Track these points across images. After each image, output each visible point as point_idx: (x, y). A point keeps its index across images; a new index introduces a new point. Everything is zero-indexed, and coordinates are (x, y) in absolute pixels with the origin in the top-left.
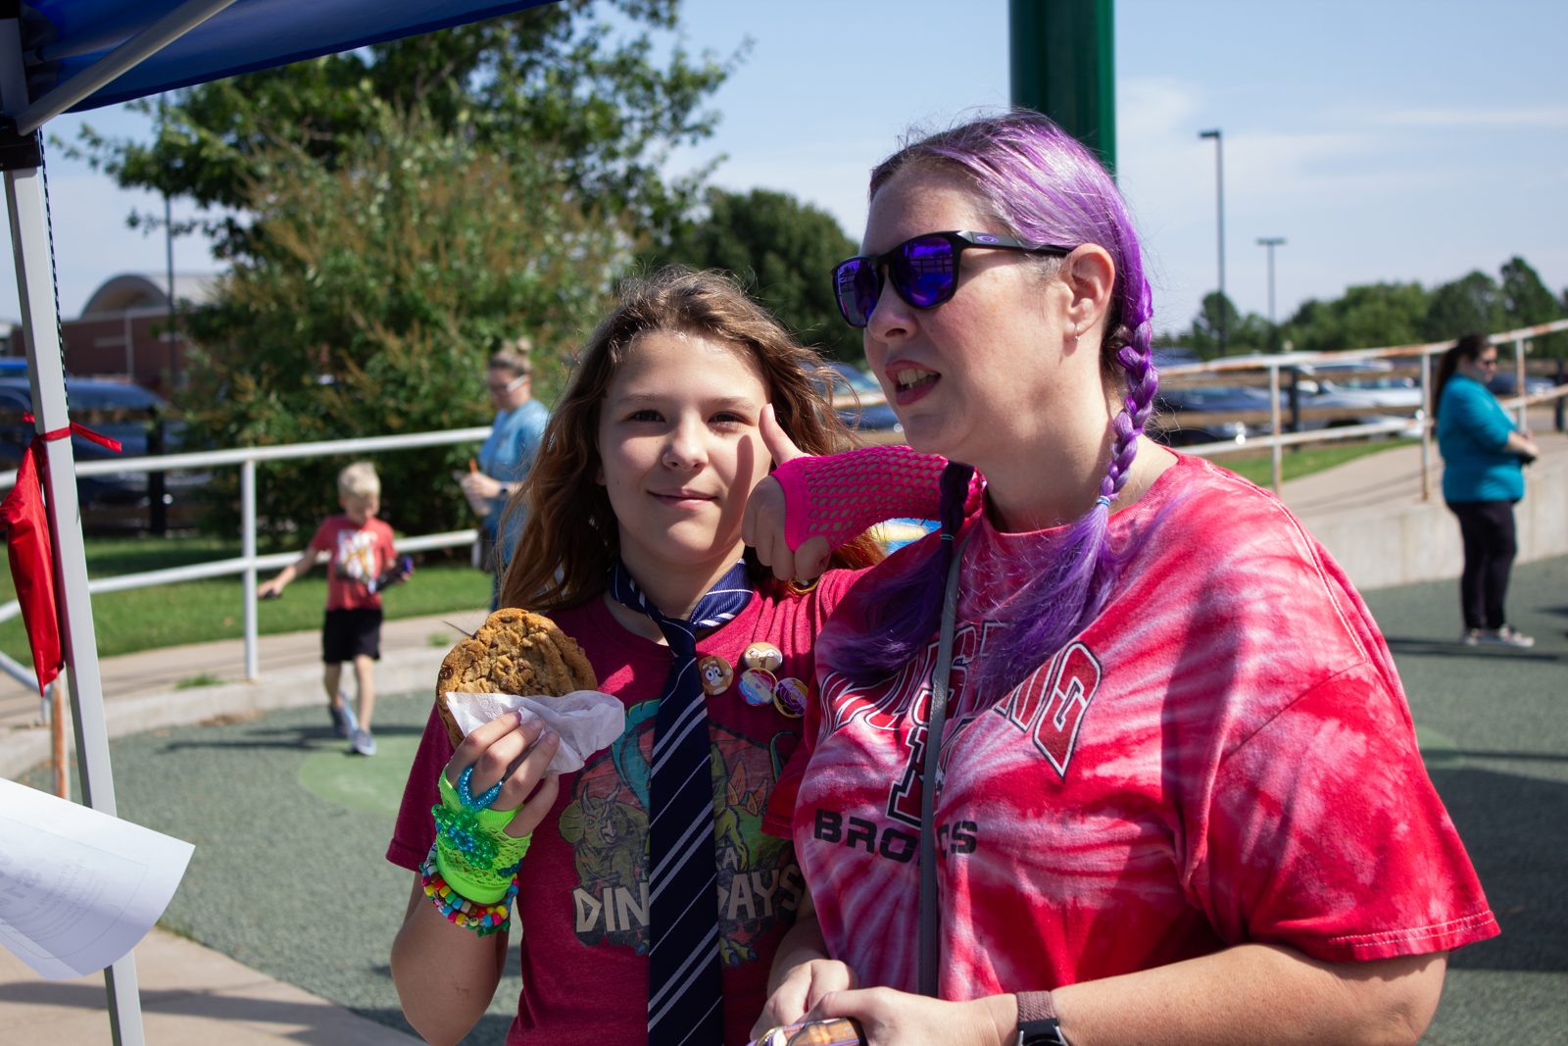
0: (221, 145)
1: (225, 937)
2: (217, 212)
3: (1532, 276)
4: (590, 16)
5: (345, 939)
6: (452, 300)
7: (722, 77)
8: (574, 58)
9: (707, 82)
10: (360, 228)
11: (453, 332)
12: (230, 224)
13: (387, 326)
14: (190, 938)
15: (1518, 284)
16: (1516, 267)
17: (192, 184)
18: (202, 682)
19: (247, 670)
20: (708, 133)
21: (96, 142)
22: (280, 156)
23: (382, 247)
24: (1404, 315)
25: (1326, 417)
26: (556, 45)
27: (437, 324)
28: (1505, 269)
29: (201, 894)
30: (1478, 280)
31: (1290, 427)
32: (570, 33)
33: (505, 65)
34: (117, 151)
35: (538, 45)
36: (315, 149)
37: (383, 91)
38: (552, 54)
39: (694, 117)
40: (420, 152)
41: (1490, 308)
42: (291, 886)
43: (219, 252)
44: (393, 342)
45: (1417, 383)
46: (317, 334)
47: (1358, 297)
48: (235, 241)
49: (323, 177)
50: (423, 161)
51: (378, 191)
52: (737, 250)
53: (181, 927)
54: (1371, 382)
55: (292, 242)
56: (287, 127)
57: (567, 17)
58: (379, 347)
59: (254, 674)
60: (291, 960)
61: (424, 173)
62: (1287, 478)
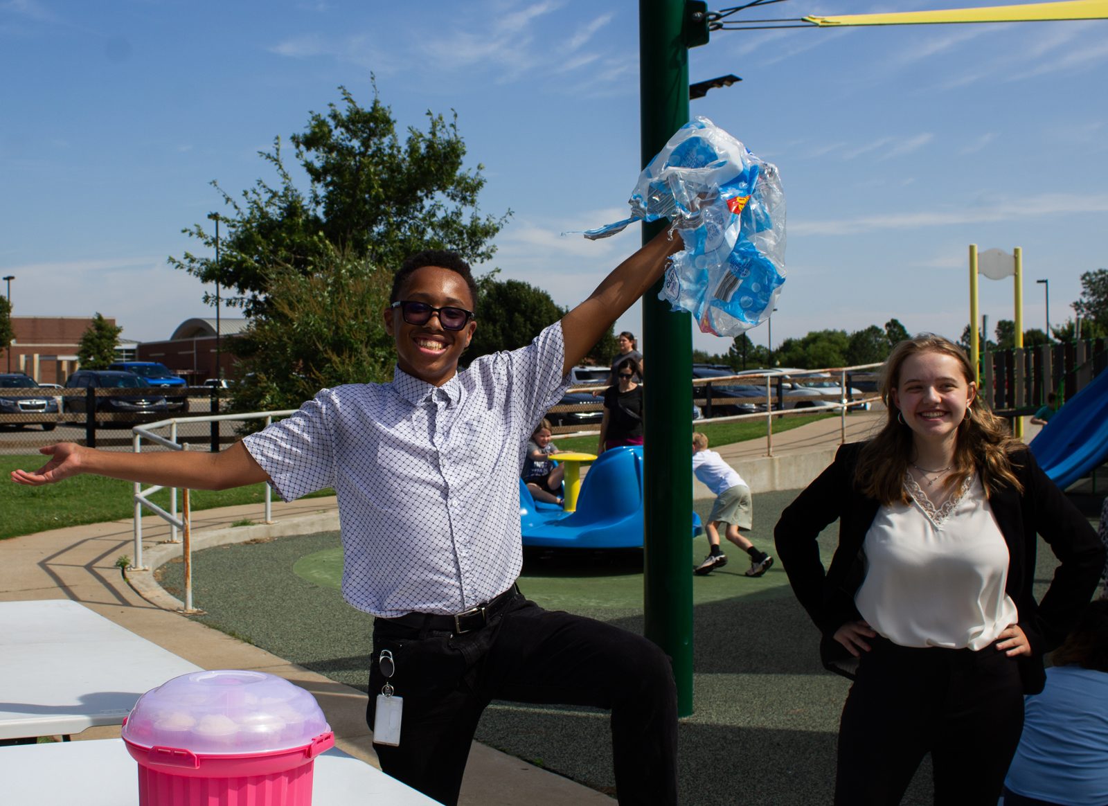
0: (252, 261)
1: (266, 643)
2: (248, 294)
3: (902, 328)
4: (432, 198)
5: (322, 645)
6: (364, 338)
7: (497, 230)
8: (424, 219)
9: (490, 231)
10: (320, 302)
11: (365, 354)
12: (254, 300)
13: (333, 351)
14: (250, 643)
15: (895, 333)
16: (893, 324)
17: (237, 280)
18: (244, 523)
19: (266, 518)
20: (489, 257)
21: (192, 260)
22: (280, 269)
23: (331, 312)
24: (837, 348)
25: (796, 401)
26: (416, 213)
27: (356, 350)
28: (888, 325)
29: (253, 623)
30: (874, 330)
31: (777, 406)
32: (422, 208)
33: (389, 224)
34: (202, 264)
35: (406, 213)
36: (297, 264)
37: (332, 236)
38: (414, 218)
39: (482, 249)
40: (349, 266)
41: (880, 345)
42: (294, 620)
43: (248, 313)
44: (335, 358)
45: (840, 386)
46: (298, 355)
47: (814, 339)
48: (256, 308)
49: (301, 278)
50: (351, 272)
51: (328, 285)
52: (500, 311)
53: (245, 637)
54: (820, 383)
55: (287, 310)
56: (283, 253)
57: (421, 201)
58: (329, 360)
59: (269, 520)
60: (298, 654)
61: (351, 276)
62: (774, 432)
